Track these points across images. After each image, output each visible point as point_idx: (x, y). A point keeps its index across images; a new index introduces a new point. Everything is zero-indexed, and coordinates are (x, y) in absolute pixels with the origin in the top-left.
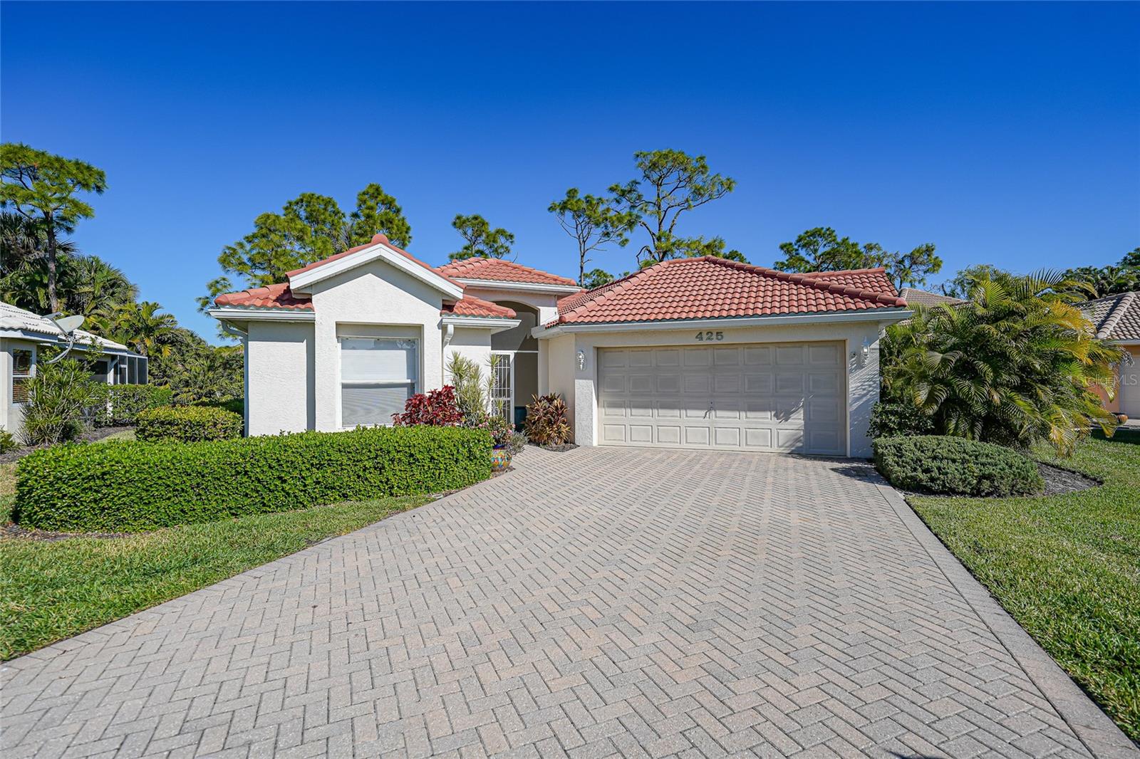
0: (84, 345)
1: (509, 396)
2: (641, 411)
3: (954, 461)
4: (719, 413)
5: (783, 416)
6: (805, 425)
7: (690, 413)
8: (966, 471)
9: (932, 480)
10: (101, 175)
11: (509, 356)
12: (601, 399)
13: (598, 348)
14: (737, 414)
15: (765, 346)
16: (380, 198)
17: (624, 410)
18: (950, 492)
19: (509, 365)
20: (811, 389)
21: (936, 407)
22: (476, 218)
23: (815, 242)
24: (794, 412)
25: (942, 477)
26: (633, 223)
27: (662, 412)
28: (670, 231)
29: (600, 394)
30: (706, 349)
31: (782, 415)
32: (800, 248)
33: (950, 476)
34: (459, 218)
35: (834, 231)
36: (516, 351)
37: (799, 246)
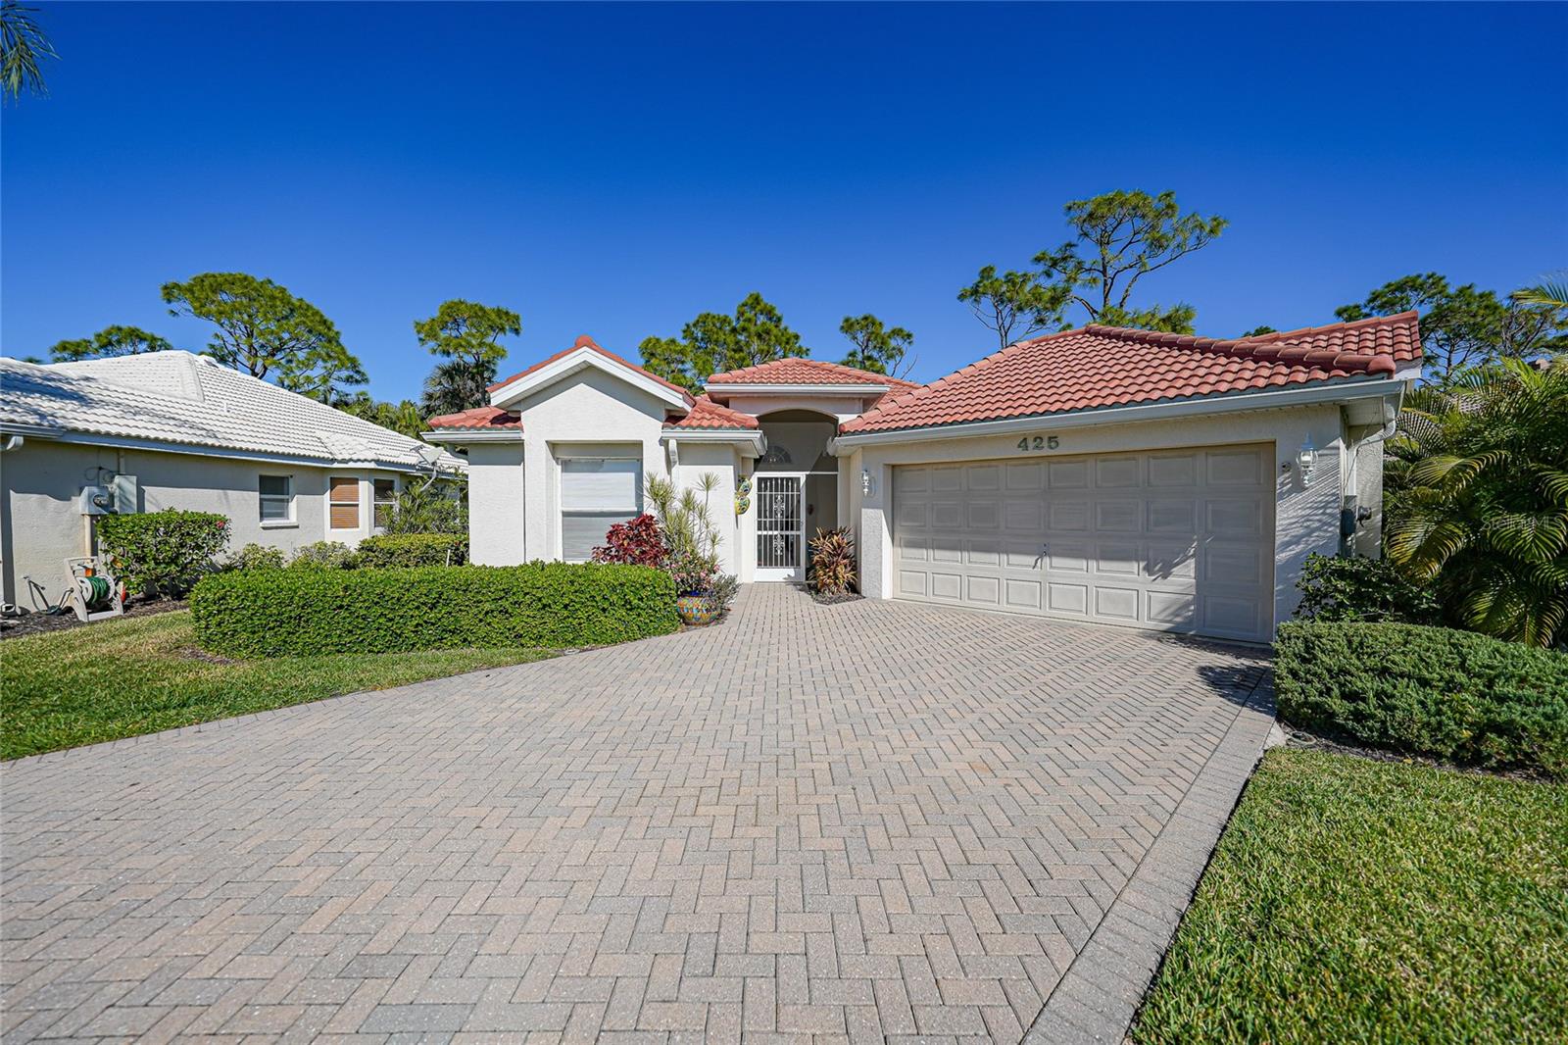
0: (450, 474)
1: (798, 529)
2: (947, 554)
3: (1424, 683)
4: (1057, 561)
5: (1159, 571)
6: (1198, 585)
7: (1014, 559)
8: (1445, 708)
9: (1359, 716)
10: (517, 318)
11: (799, 478)
12: (897, 536)
13: (893, 466)
14: (1083, 563)
15: (1128, 455)
16: (759, 308)
17: (925, 551)
18: (1403, 748)
19: (798, 490)
20: (1210, 527)
21: (1437, 566)
22: (866, 318)
23: (1402, 299)
24: (1177, 564)
25: (1381, 714)
26: (1058, 299)
27: (975, 556)
28: (1121, 306)
29: (895, 529)
30: (1038, 464)
31: (1157, 568)
32: (1374, 312)
33: (1399, 714)
34: (847, 320)
35: (1443, 278)
36: (808, 473)
37: (1373, 308)
